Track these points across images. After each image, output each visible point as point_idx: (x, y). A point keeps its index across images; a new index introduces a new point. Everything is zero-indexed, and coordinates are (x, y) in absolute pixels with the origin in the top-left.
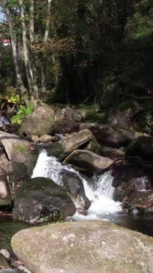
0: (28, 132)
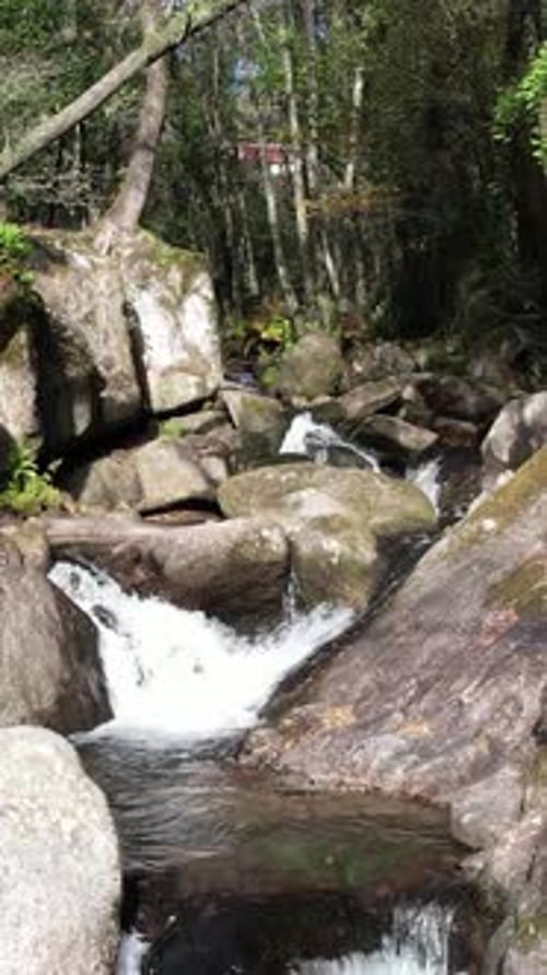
0: (286, 389)
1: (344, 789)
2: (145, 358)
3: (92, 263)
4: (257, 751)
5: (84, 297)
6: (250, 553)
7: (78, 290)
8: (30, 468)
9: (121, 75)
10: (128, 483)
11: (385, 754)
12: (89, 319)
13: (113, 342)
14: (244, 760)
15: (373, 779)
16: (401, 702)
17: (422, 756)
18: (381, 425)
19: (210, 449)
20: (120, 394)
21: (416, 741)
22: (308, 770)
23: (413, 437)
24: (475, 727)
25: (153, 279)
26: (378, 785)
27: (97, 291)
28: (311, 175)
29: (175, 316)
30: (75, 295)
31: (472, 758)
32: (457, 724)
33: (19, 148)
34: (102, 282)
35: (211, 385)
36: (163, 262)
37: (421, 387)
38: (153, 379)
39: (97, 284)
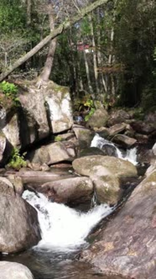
0: (92, 125)
1: (111, 274)
2: (51, 118)
3: (35, 91)
4: (85, 258)
5: (33, 101)
6: (82, 188)
7: (31, 100)
8: (17, 155)
9: (43, 43)
10: (46, 156)
11: (124, 263)
12: (35, 108)
13: (42, 114)
14: (81, 260)
15: (120, 271)
16: (128, 243)
17: (134, 264)
18: (120, 137)
19: (70, 146)
20: (44, 130)
21: (132, 259)
22: (100, 267)
23: (129, 141)
24: (151, 256)
25: (53, 95)
26: (121, 273)
27: (37, 99)
28: (99, 60)
29: (59, 105)
30: (31, 101)
31: (150, 267)
32: (145, 254)
33: (14, 64)
34: (38, 97)
35: (70, 126)
36: (56, 90)
37: (132, 124)
38: (53, 124)
39: (37, 98)
